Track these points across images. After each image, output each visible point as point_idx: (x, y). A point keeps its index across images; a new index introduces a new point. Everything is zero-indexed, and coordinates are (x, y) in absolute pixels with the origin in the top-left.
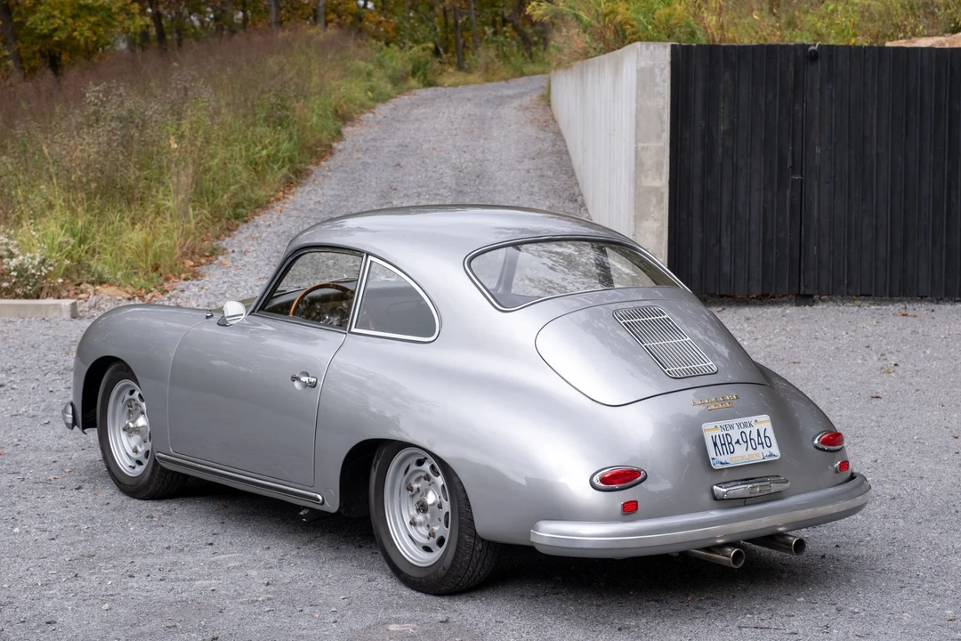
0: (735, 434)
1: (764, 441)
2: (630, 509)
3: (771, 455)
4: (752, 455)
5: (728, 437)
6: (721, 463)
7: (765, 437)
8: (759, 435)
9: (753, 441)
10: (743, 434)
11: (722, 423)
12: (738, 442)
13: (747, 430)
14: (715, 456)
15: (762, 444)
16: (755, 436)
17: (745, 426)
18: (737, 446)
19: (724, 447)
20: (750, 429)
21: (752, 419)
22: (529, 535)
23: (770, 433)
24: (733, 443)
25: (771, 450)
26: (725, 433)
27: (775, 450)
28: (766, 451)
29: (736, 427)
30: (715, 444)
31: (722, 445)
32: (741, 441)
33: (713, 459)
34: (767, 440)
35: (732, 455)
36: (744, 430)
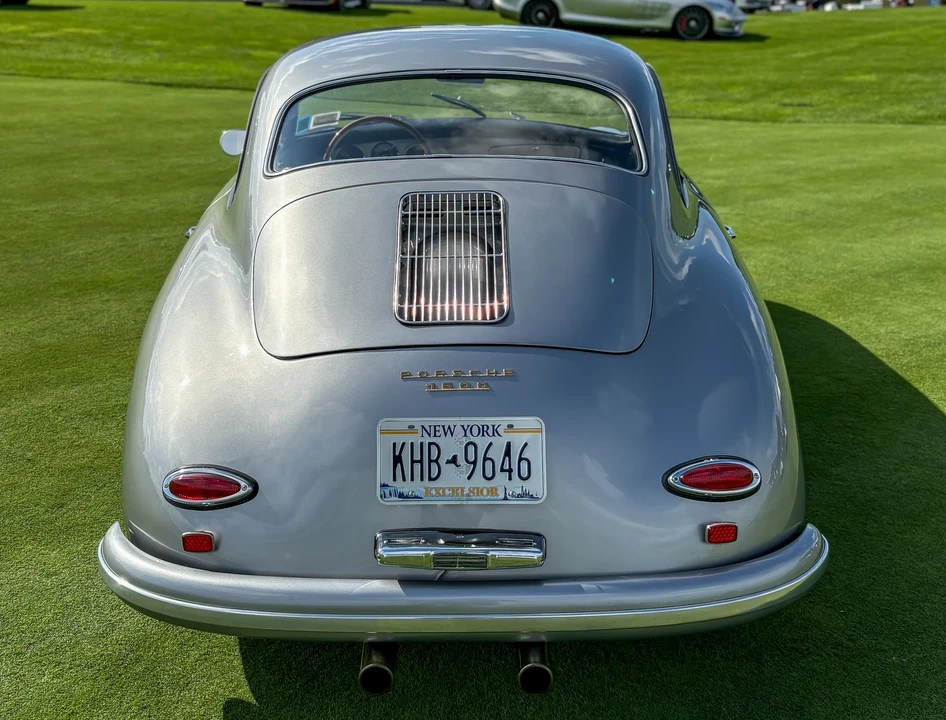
0: (451, 446)
1: (515, 467)
2: (198, 548)
3: (524, 495)
4: (480, 491)
5: (434, 449)
6: (400, 496)
7: (520, 459)
8: (508, 453)
9: (489, 464)
10: (471, 449)
11: (428, 421)
12: (454, 461)
13: (482, 442)
14: (390, 482)
15: (510, 471)
16: (497, 454)
17: (483, 431)
18: (448, 468)
19: (417, 467)
20: (490, 439)
21: (502, 422)
23: (537, 449)
24: (442, 462)
25: (529, 486)
26: (427, 440)
27: (535, 486)
28: (516, 485)
29: (459, 431)
30: (397, 460)
31: (413, 462)
32: (461, 460)
33: (384, 486)
34: (524, 465)
35: (432, 484)
36: (476, 440)
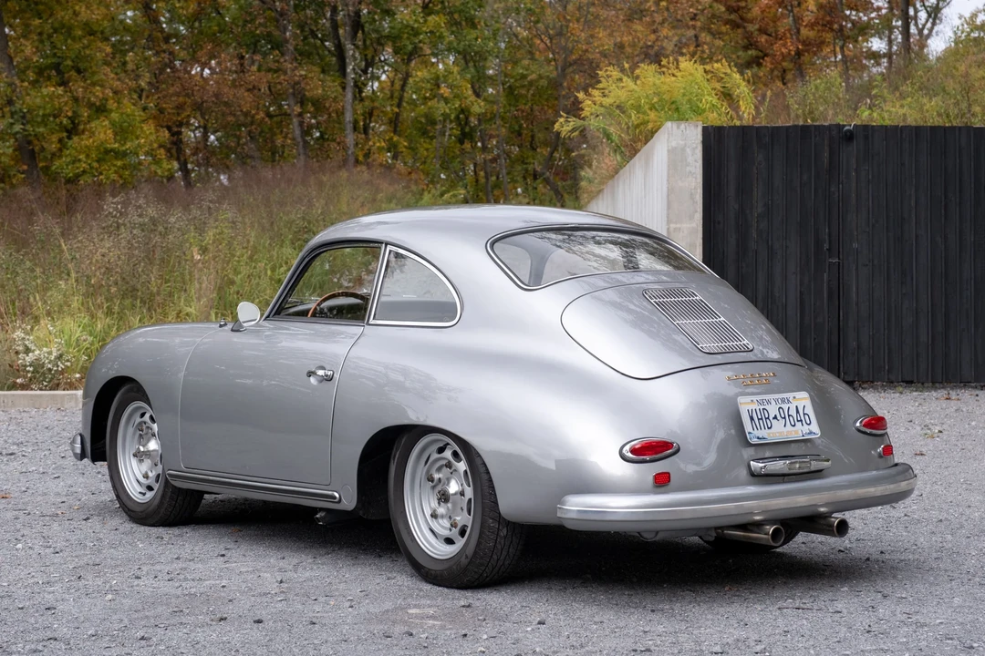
0: (773, 410)
1: (803, 418)
2: (662, 481)
3: (811, 433)
4: (791, 432)
5: (765, 412)
6: (758, 438)
7: (804, 414)
8: (798, 412)
9: (791, 418)
10: (781, 410)
11: (759, 397)
12: (775, 418)
13: (785, 407)
14: (752, 431)
15: (801, 421)
16: (793, 412)
17: (783, 401)
18: (774, 422)
19: (761, 422)
20: (788, 405)
21: (790, 395)
22: (556, 509)
23: (810, 410)
24: (771, 418)
25: (811, 427)
26: (762, 407)
27: (815, 427)
28: (806, 429)
29: (773, 402)
30: (752, 418)
31: (759, 419)
32: (779, 417)
33: (749, 433)
34: (806, 417)
35: (770, 431)
36: (782, 406)
